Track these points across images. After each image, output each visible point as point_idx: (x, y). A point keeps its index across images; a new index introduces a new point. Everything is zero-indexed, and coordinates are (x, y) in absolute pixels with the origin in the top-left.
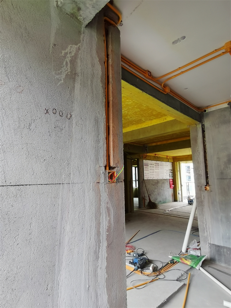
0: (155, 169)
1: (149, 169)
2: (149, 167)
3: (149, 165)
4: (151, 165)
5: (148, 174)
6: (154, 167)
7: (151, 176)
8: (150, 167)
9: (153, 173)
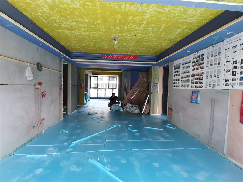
0: (193, 70)
1: (180, 73)
2: (180, 70)
3: (182, 66)
4: (185, 66)
5: (178, 80)
6: (191, 66)
7: (184, 84)
8: (184, 68)
9: (187, 79)
